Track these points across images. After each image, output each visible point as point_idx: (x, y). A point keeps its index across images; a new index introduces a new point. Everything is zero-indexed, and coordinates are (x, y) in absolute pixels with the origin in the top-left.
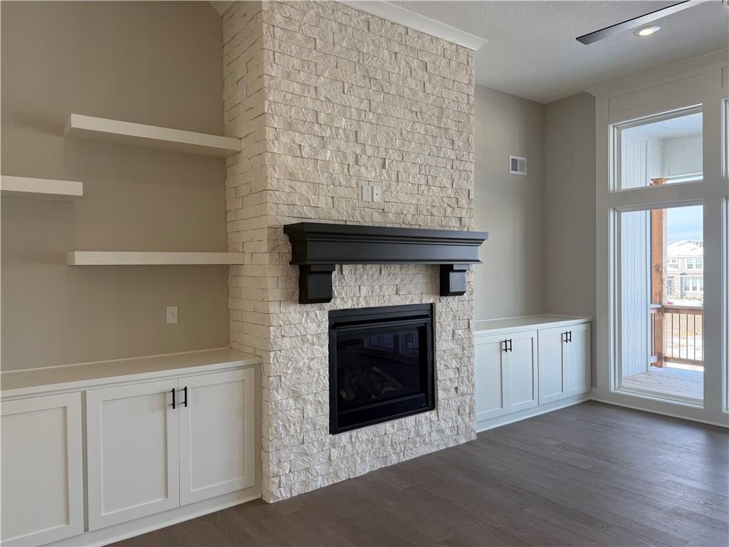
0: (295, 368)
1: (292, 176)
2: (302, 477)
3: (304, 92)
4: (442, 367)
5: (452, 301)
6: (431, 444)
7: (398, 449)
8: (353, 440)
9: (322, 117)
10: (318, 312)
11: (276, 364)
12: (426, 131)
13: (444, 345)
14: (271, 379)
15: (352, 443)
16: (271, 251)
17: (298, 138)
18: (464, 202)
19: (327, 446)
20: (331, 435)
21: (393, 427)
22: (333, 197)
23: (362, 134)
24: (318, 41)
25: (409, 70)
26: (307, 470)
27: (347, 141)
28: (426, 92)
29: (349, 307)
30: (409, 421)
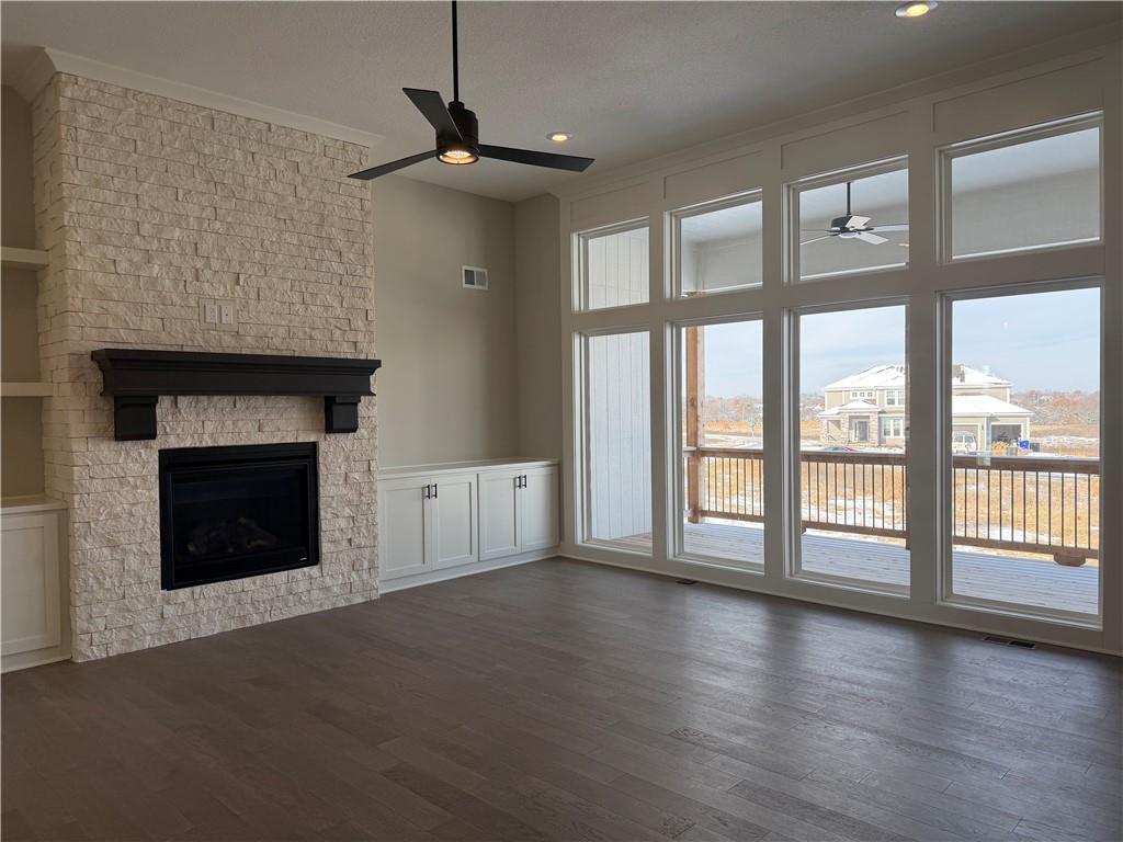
0: (109, 514)
1: (103, 296)
2: (123, 635)
3: (120, 200)
4: (329, 516)
5: (345, 440)
6: (311, 602)
7: (262, 609)
8: (196, 596)
9: (146, 229)
10: (142, 451)
11: (81, 510)
12: (300, 241)
13: (331, 490)
14: (76, 525)
15: (195, 600)
16: (73, 381)
17: (111, 252)
18: (360, 324)
19: (158, 602)
20: (165, 591)
21: (255, 583)
22: (162, 319)
23: (205, 246)
24: (139, 143)
25: (272, 172)
26: (130, 627)
27: (183, 254)
28: (299, 195)
29: (188, 446)
30: (280, 577)
